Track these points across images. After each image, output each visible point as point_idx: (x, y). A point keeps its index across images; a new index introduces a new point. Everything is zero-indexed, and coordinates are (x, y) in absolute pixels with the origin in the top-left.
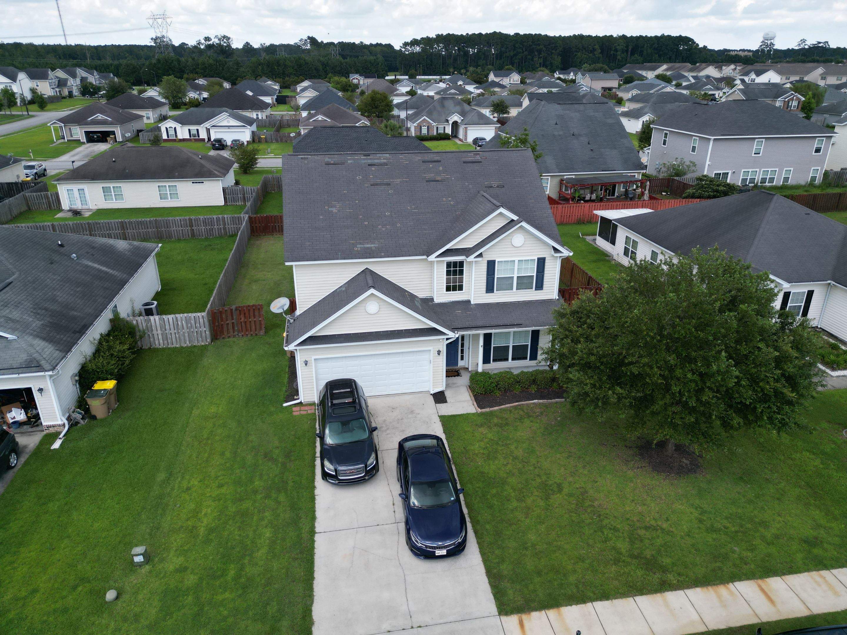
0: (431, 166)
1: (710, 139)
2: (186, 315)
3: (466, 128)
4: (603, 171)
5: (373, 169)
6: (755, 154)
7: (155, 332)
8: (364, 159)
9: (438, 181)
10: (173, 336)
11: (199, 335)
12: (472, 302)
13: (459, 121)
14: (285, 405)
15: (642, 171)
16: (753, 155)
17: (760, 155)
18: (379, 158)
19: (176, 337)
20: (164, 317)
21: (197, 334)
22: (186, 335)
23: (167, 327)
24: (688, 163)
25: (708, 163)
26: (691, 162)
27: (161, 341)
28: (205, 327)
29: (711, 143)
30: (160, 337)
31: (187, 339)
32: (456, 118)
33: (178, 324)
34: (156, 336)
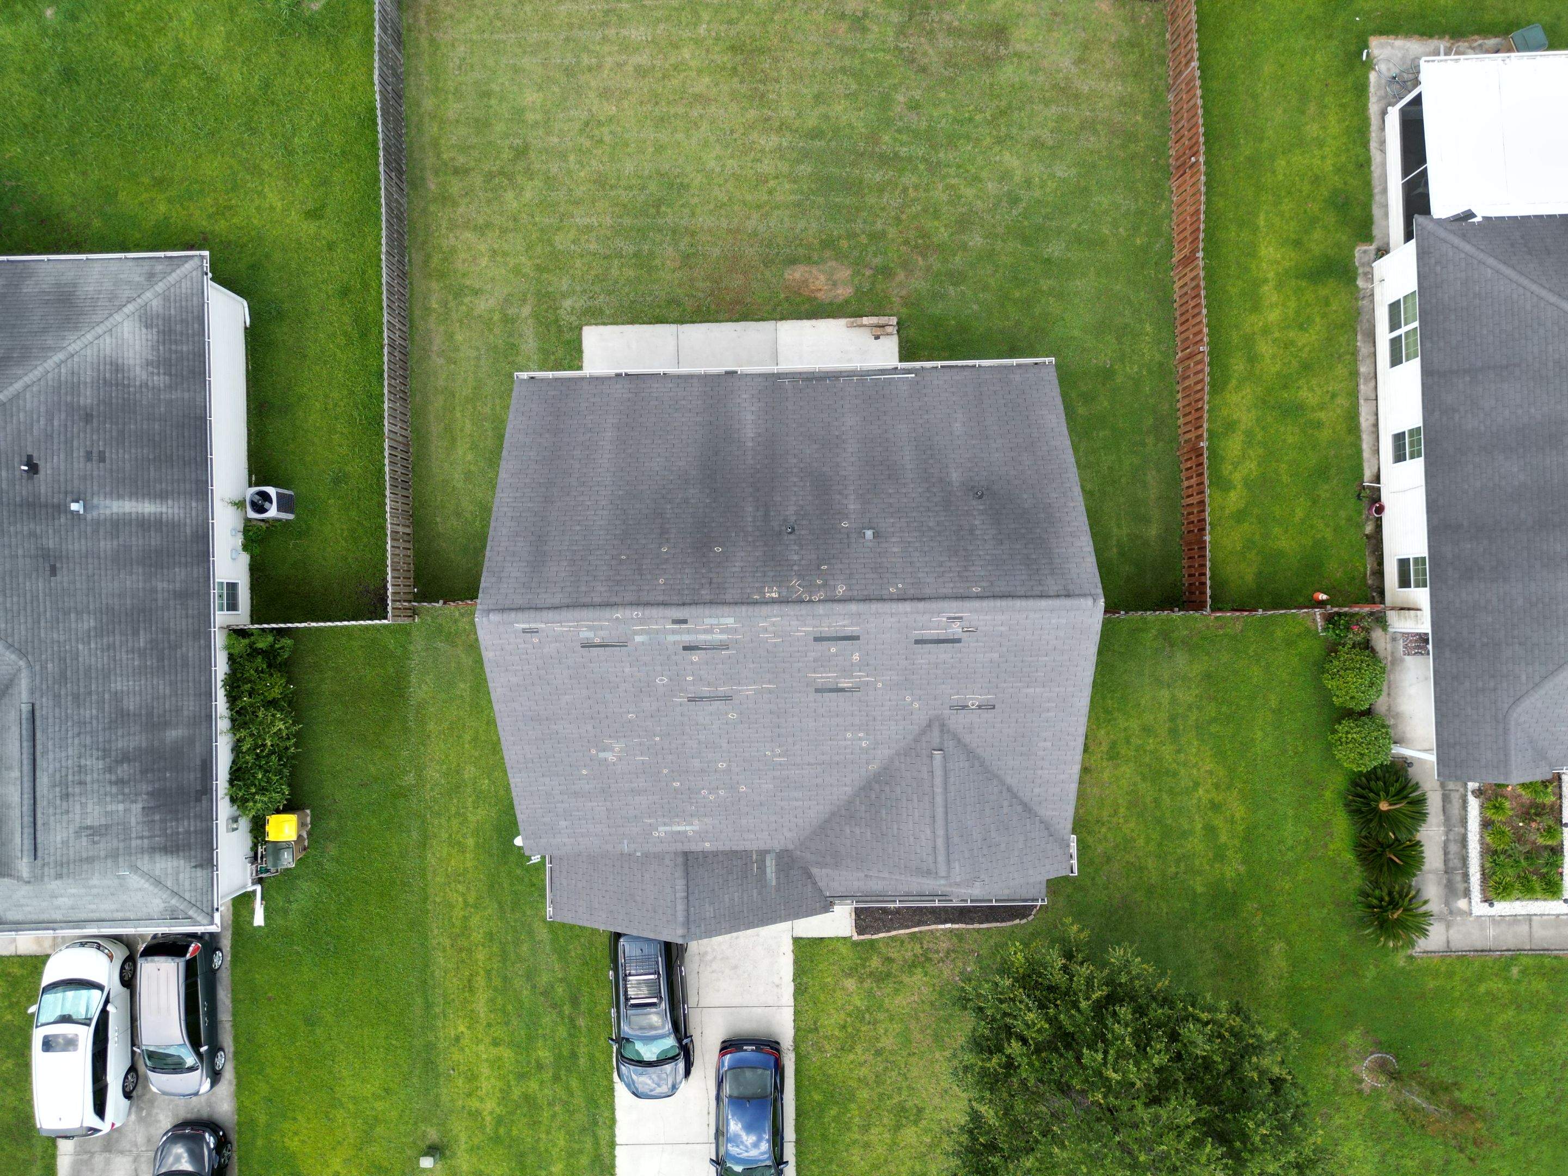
0: (833, 650)
5: (695, 658)
8: (674, 632)
9: (842, 690)
18: (710, 631)
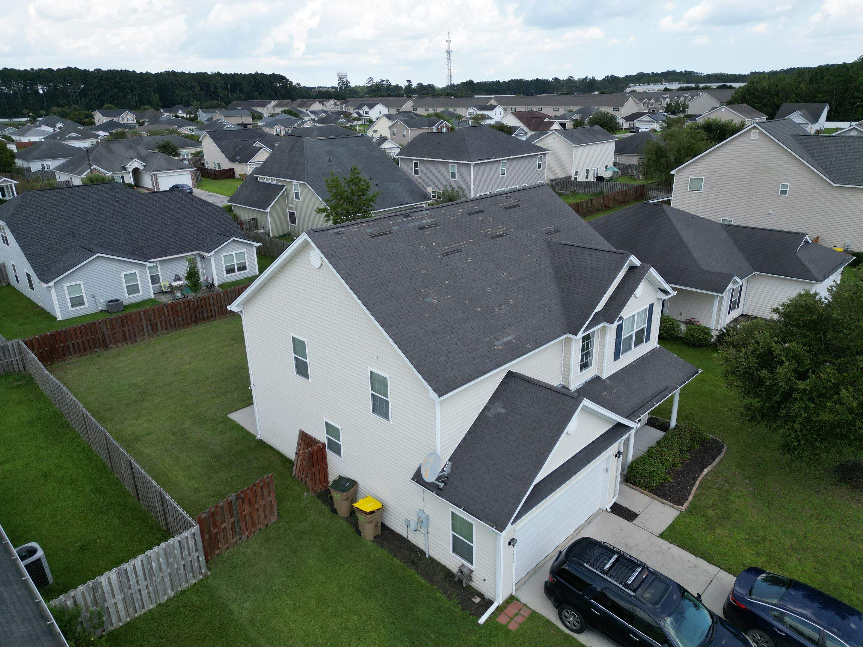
0: (479, 218)
1: (470, 164)
2: (163, 545)
3: (155, 175)
4: (398, 205)
5: (427, 233)
6: (502, 174)
7: (110, 602)
8: (410, 222)
9: (500, 236)
10: (144, 592)
11: (188, 568)
12: (604, 377)
13: (141, 168)
14: (482, 620)
15: (429, 201)
16: (501, 176)
17: (505, 175)
19: (149, 593)
20: (125, 566)
21: (184, 569)
22: (167, 580)
23: (133, 581)
24: (456, 189)
25: (472, 187)
26: (458, 187)
27: (123, 613)
28: (197, 550)
29: (472, 167)
30: (120, 606)
31: (168, 585)
32: (136, 164)
33: (151, 568)
34: (112, 610)
